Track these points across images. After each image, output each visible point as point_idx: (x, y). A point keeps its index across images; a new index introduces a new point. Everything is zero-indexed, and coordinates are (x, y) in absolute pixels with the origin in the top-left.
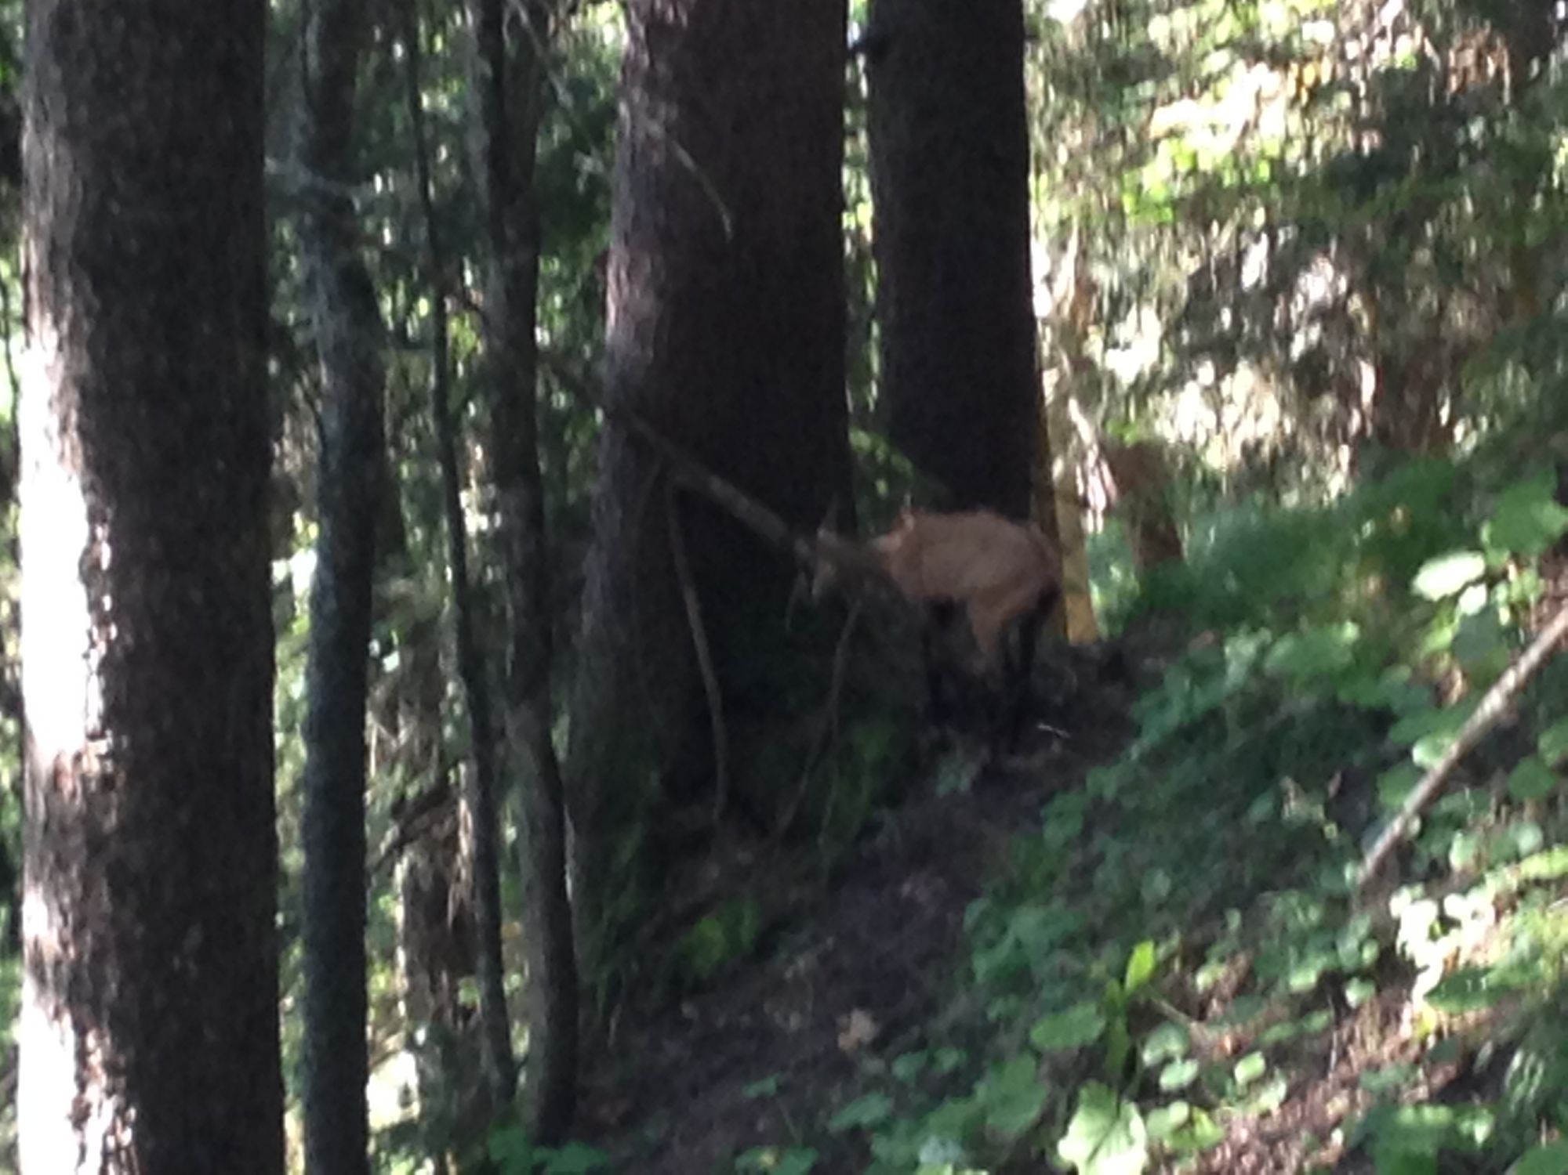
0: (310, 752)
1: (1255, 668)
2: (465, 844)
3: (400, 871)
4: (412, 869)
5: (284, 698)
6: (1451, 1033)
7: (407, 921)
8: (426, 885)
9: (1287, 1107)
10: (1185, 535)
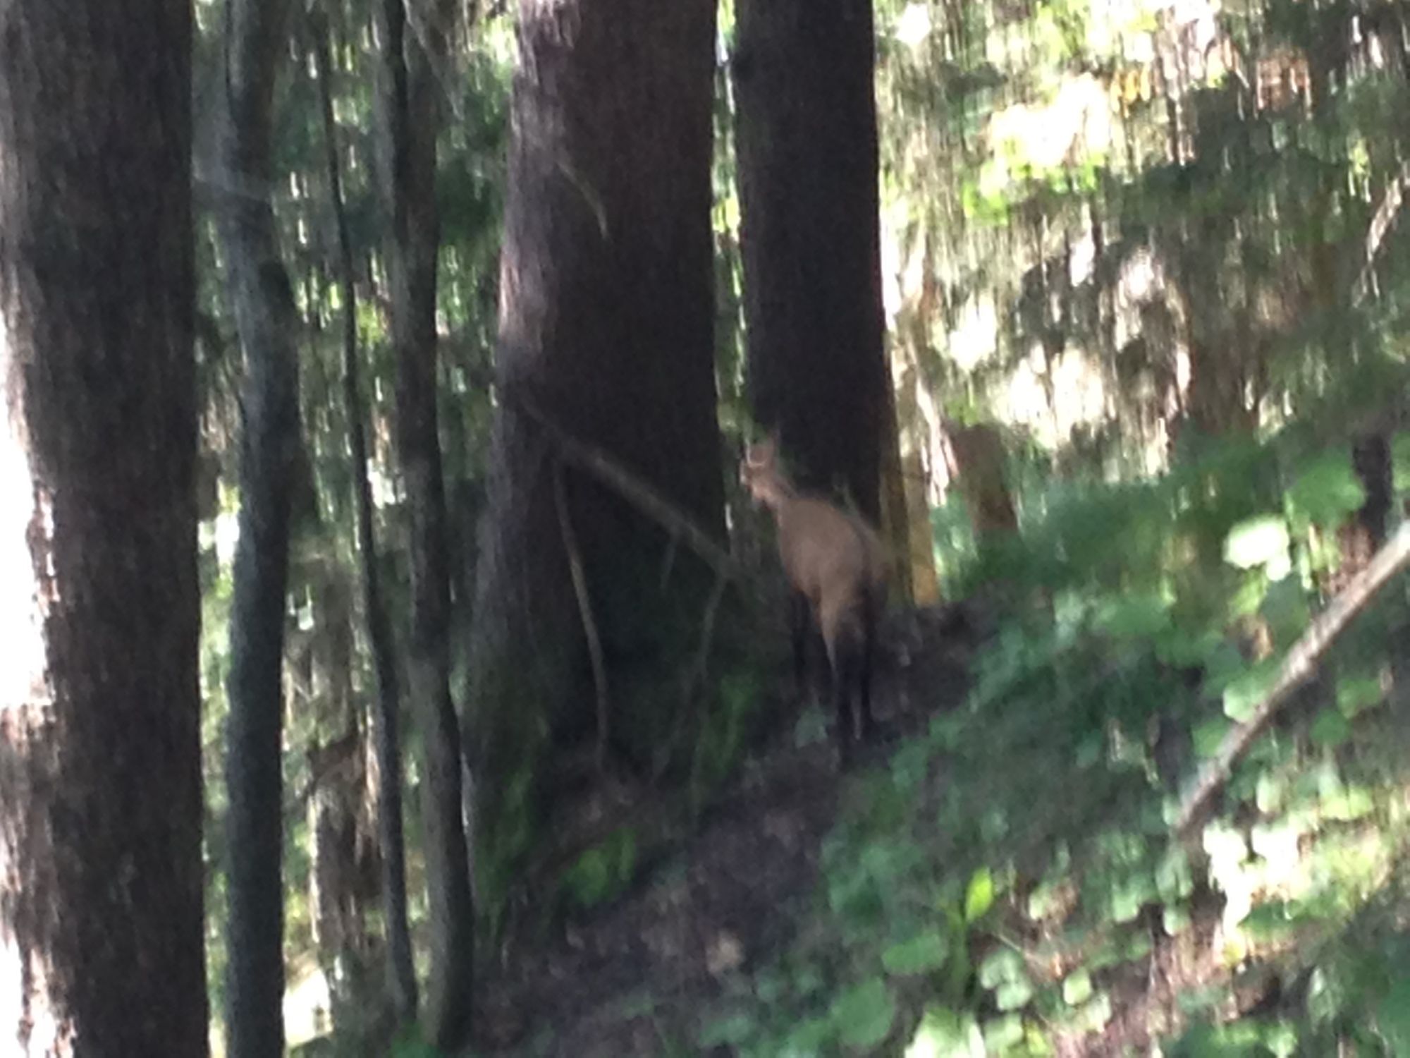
0: (232, 706)
1: (1083, 628)
2: (372, 786)
3: (314, 812)
4: (325, 813)
5: (209, 655)
6: (1259, 959)
7: (319, 858)
8: (337, 826)
9: (1111, 1027)
10: (1019, 507)
